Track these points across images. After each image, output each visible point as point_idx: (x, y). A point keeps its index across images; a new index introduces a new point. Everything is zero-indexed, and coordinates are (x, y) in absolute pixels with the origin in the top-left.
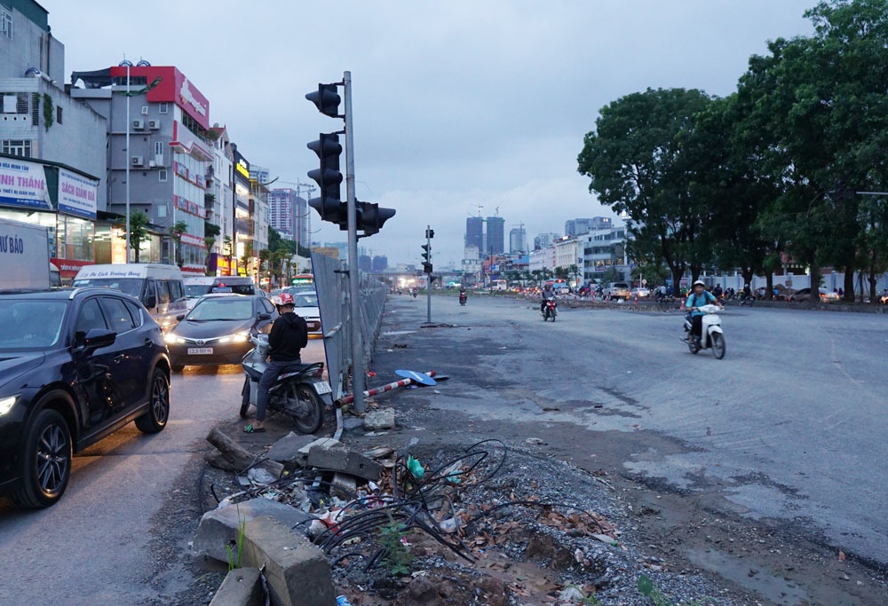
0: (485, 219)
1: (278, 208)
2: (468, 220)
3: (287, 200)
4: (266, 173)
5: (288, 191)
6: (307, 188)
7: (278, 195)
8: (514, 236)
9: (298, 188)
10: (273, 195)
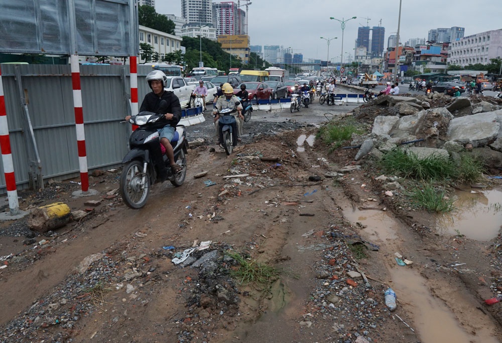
0: (371, 28)
1: (224, 16)
2: (360, 28)
3: (230, 10)
5: (231, 4)
7: (224, 7)
8: (391, 40)
9: (239, 1)
10: (220, 7)
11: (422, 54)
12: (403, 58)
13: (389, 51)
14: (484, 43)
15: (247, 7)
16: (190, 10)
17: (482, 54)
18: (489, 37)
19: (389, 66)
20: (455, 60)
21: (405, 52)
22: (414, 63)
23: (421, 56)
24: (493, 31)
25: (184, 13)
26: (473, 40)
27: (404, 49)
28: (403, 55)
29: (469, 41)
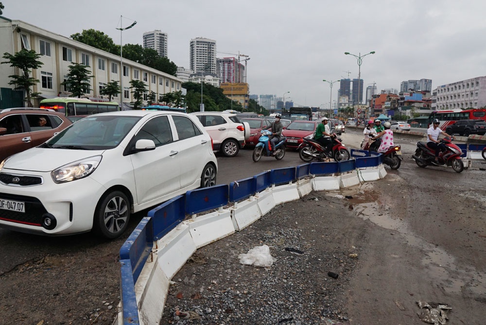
0: (352, 80)
1: (226, 69)
2: (342, 80)
3: (232, 64)
4: (214, 43)
5: (232, 59)
6: (245, 58)
7: (227, 62)
8: (369, 90)
9: (239, 57)
10: (223, 62)
11: (406, 100)
12: (388, 104)
13: (374, 98)
14: (472, 89)
15: (246, 62)
16: (197, 63)
17: (472, 98)
18: (477, 83)
19: (376, 111)
20: (441, 105)
21: (390, 99)
22: (400, 108)
23: (404, 102)
24: (482, 77)
25: (192, 66)
26: (460, 86)
27: (389, 96)
28: (388, 101)
29: (456, 87)
